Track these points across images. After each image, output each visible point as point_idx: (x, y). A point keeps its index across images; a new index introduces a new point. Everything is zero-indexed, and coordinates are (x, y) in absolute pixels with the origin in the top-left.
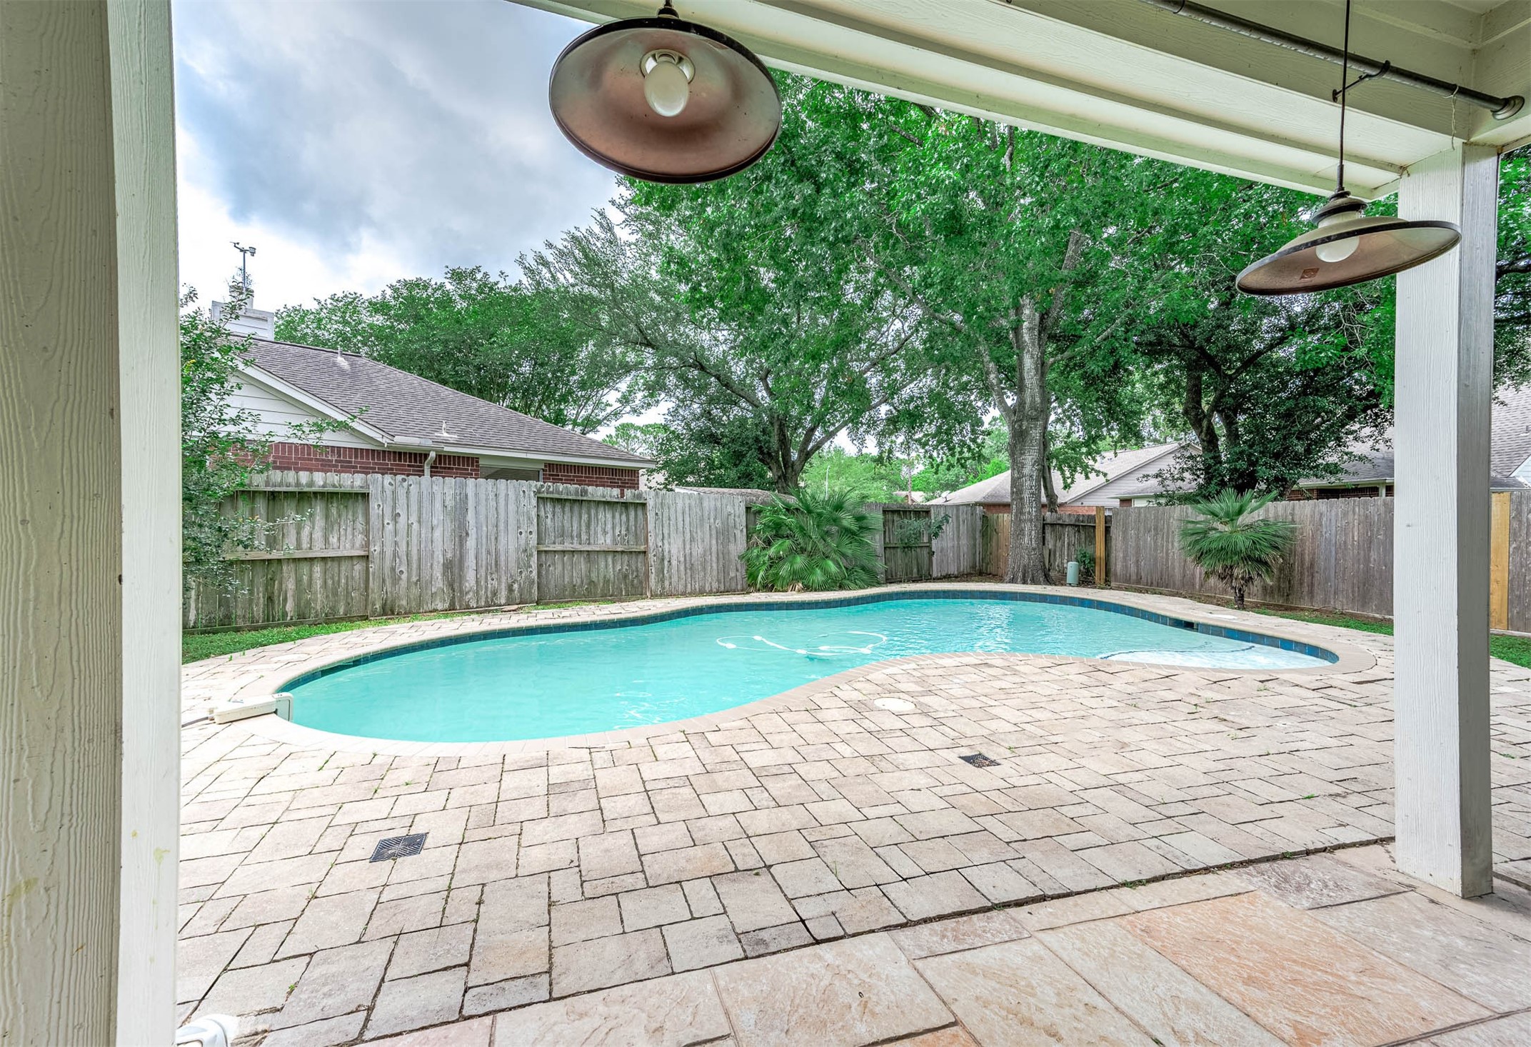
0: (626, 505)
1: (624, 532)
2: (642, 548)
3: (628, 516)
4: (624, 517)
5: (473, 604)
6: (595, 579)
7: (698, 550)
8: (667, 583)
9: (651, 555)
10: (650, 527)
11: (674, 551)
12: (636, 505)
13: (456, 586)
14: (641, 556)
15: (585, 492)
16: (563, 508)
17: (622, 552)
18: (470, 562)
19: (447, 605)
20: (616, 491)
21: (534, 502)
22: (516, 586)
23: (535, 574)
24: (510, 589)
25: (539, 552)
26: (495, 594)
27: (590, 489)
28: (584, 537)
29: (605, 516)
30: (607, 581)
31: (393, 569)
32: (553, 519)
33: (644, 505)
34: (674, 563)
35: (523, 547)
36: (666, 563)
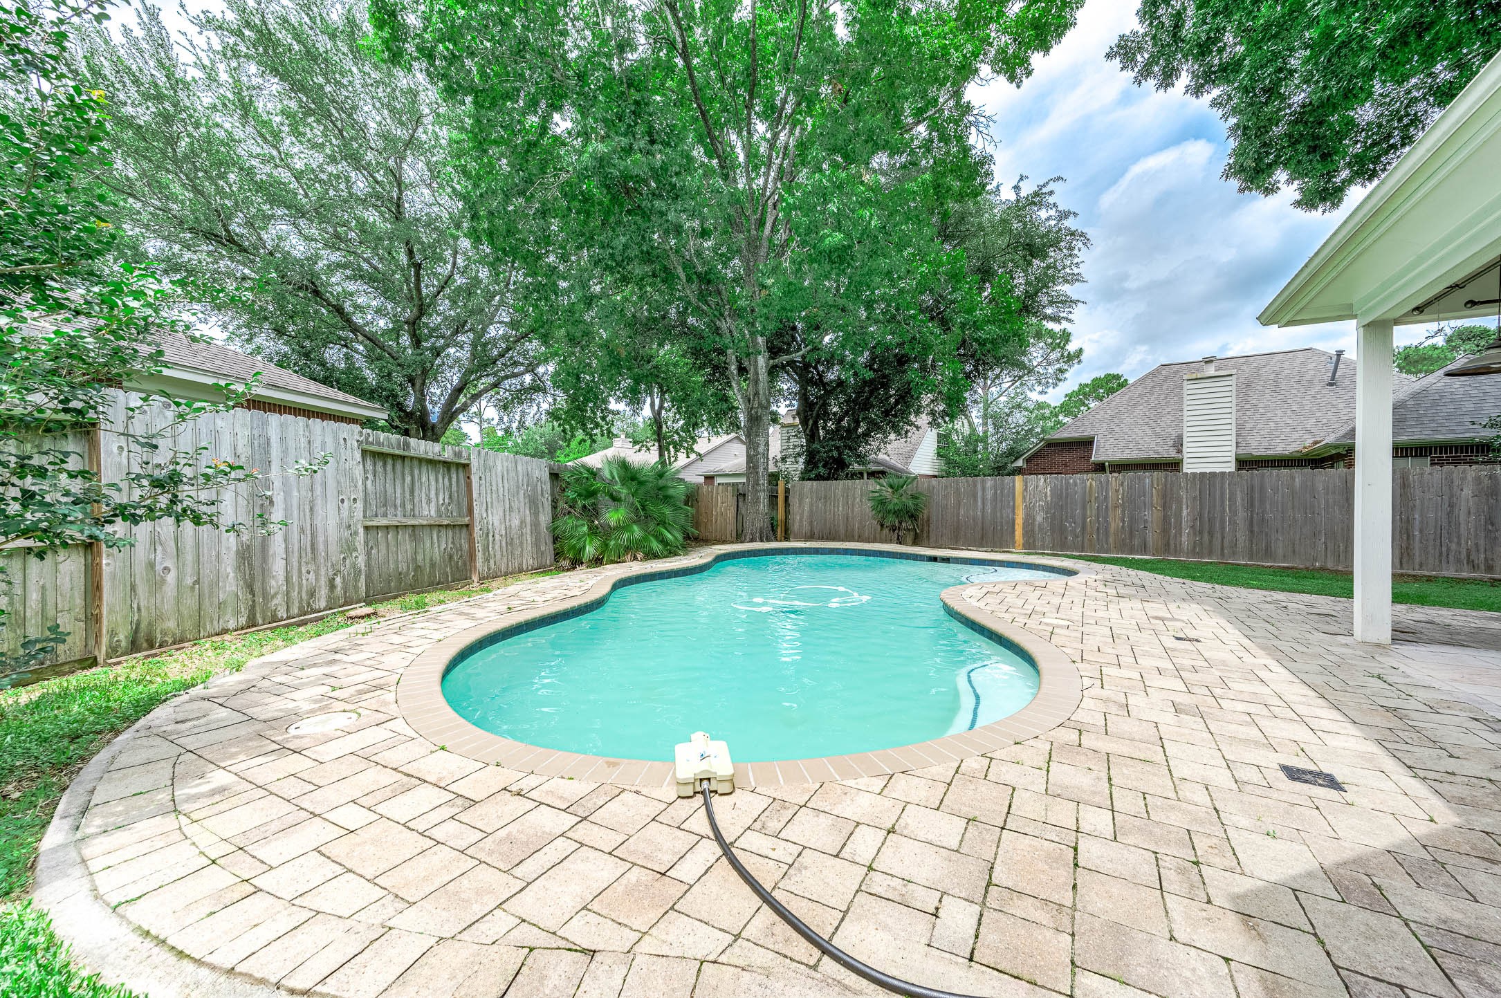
0: (447, 465)
1: (447, 501)
2: (466, 521)
3: (450, 479)
4: (446, 480)
5: (282, 613)
6: (420, 562)
8: (492, 562)
9: (477, 529)
10: (474, 494)
11: (496, 523)
12: (459, 466)
13: (257, 587)
14: (464, 530)
15: (407, 446)
16: (385, 465)
17: (447, 526)
18: (277, 546)
19: (243, 620)
20: (436, 447)
21: (358, 455)
22: (338, 580)
23: (361, 562)
24: (332, 586)
25: (367, 528)
26: (312, 594)
27: (413, 441)
28: (409, 507)
29: (428, 478)
30: (433, 565)
31: (151, 565)
33: (466, 467)
34: (497, 537)
35: (346, 521)
36: (491, 538)
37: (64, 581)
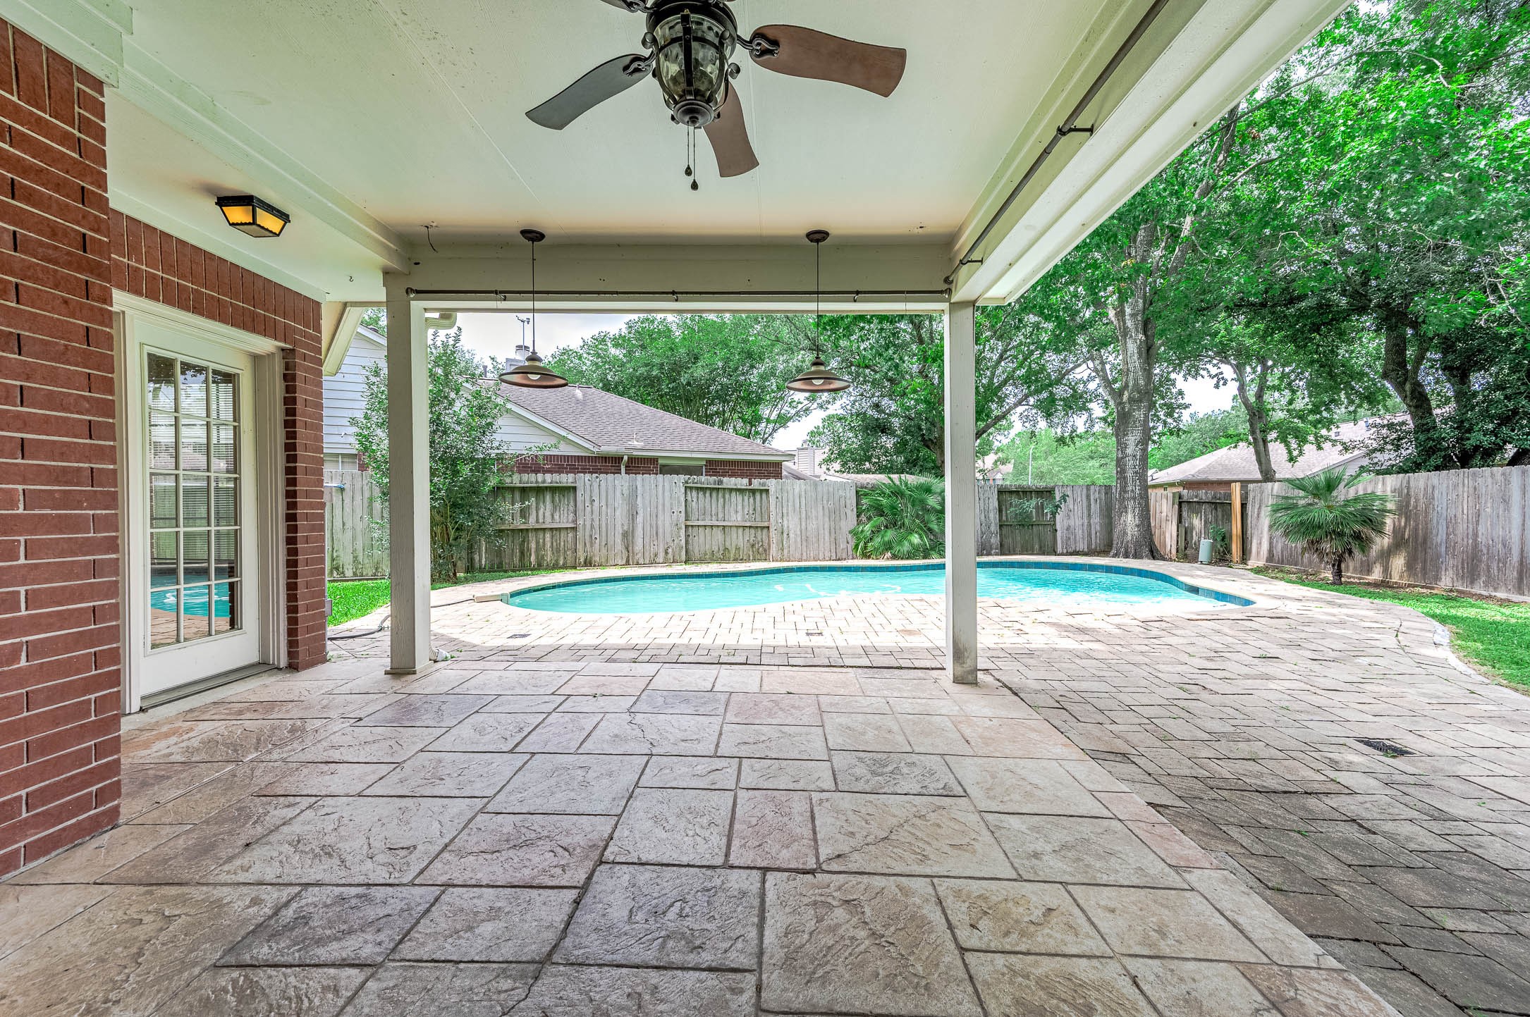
0: (753, 491)
1: (751, 512)
2: (766, 524)
3: (754, 499)
4: (751, 500)
5: (641, 561)
6: (728, 544)
7: (812, 526)
8: (786, 552)
9: (772, 530)
10: (772, 508)
11: (792, 527)
12: (761, 491)
13: (630, 548)
14: (765, 530)
15: (720, 482)
16: (705, 494)
17: (750, 527)
18: (639, 532)
19: (624, 562)
20: (745, 481)
21: (683, 490)
22: (670, 550)
23: (683, 541)
24: (667, 553)
25: (687, 526)
26: (656, 555)
27: (725, 480)
28: (721, 515)
29: (736, 499)
30: (738, 549)
31: (591, 536)
32: (699, 502)
33: (767, 491)
34: (792, 535)
35: (675, 523)
36: (785, 535)
37: (570, 539)
